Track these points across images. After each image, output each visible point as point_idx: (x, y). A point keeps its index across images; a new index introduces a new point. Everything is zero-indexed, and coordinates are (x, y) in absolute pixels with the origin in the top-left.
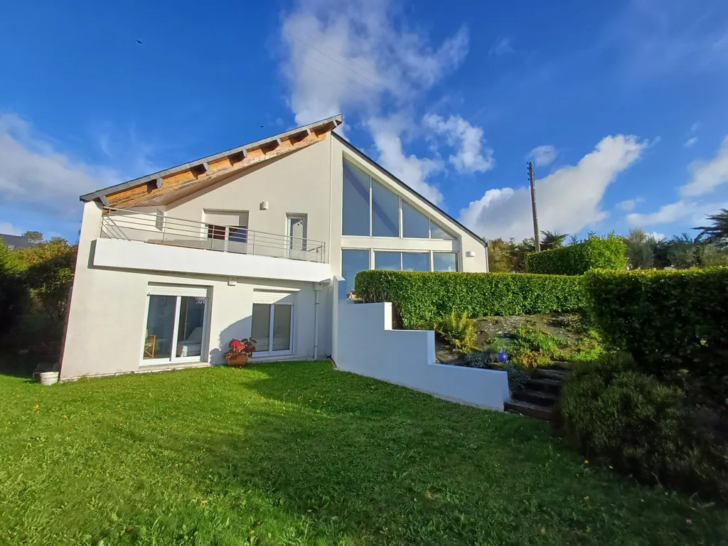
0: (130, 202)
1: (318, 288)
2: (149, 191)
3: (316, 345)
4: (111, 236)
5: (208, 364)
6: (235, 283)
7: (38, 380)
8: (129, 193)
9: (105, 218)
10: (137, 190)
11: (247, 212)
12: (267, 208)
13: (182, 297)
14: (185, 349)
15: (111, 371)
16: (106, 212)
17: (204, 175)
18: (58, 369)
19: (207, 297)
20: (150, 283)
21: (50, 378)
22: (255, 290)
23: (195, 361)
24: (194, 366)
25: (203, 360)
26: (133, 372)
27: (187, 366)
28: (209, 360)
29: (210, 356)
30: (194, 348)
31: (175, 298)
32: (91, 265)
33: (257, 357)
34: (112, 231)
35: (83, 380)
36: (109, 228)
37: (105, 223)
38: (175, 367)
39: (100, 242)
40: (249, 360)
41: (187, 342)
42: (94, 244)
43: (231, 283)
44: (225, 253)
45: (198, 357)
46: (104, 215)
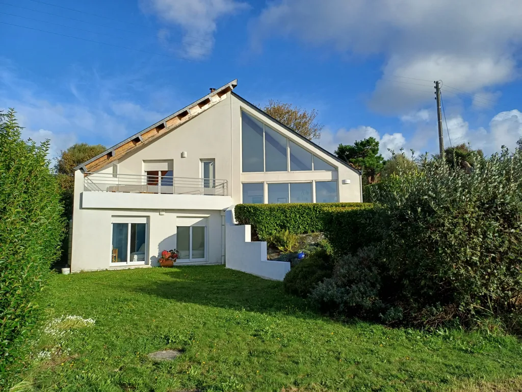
0: (98, 167)
1: (222, 214)
2: (108, 158)
3: (223, 255)
4: (90, 189)
5: (149, 266)
6: (164, 213)
7: (60, 272)
8: (97, 162)
9: (86, 178)
10: (102, 159)
11: (173, 160)
12: (186, 156)
13: (132, 224)
14: (136, 257)
15: (95, 268)
16: (86, 175)
17: (140, 142)
18: (69, 266)
19: (147, 223)
20: (113, 216)
21: (66, 271)
22: (177, 217)
23: (141, 264)
24: (141, 267)
25: (147, 264)
26: (107, 269)
27: (136, 267)
28: (150, 263)
29: (150, 261)
30: (141, 256)
31: (127, 224)
32: (81, 208)
33: (179, 262)
34: (91, 186)
35: (82, 272)
36: (89, 185)
37: (86, 182)
38: (129, 267)
39: (85, 193)
40: (175, 264)
41: (136, 253)
42: (81, 194)
43: (161, 213)
44: (159, 194)
45: (144, 262)
46: (85, 177)
